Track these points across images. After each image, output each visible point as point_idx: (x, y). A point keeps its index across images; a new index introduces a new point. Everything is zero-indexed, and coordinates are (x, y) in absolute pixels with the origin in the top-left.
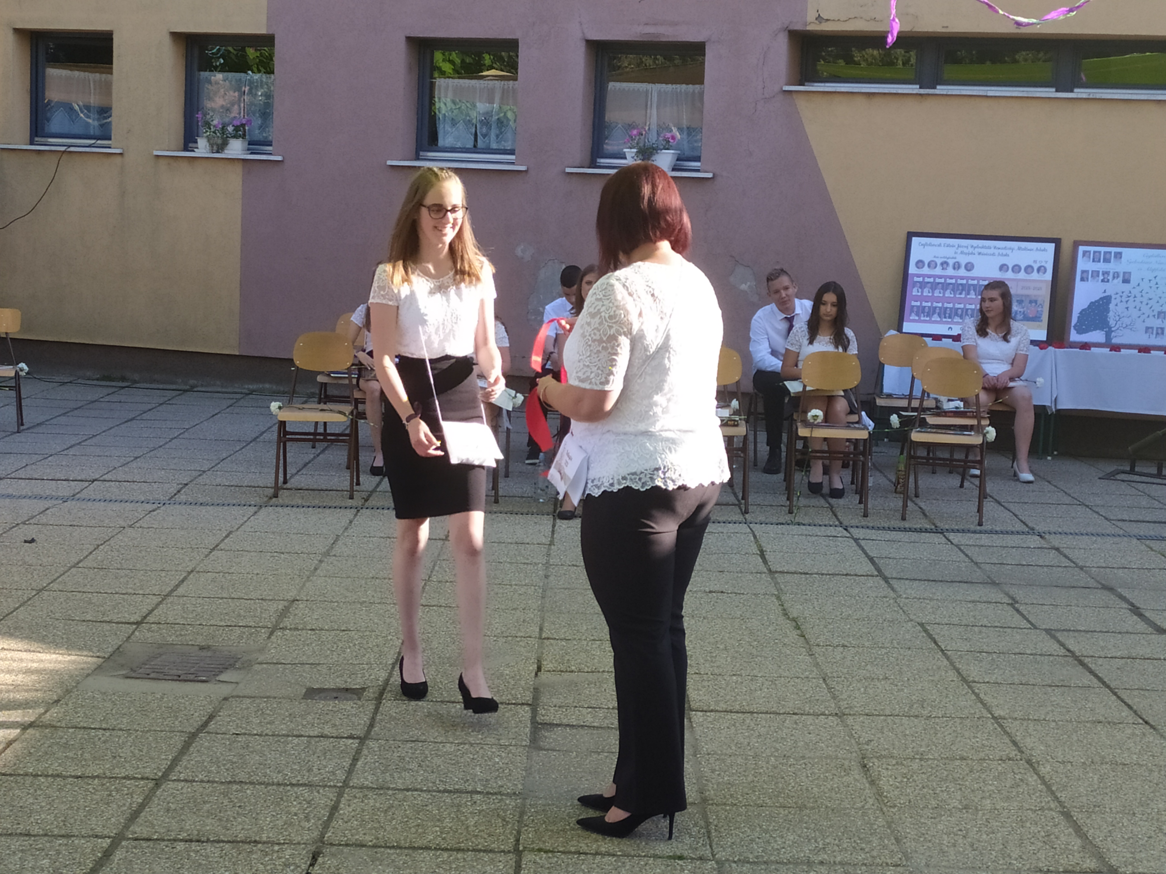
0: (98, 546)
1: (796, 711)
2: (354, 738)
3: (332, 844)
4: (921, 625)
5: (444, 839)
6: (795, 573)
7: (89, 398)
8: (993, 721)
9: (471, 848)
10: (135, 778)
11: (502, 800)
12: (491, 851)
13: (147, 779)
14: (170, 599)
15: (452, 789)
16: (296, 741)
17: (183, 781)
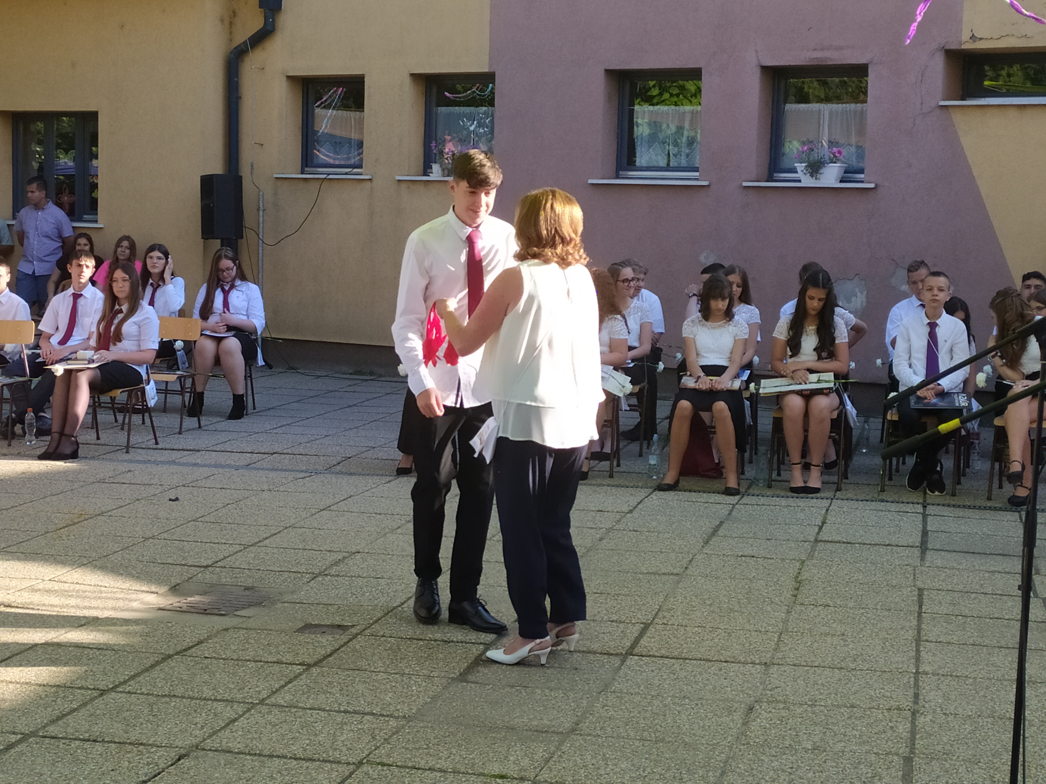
0: (228, 504)
1: (728, 659)
2: (305, 665)
3: (204, 749)
4: (921, 590)
5: (305, 750)
6: (839, 542)
7: (331, 388)
8: (912, 675)
9: (321, 759)
10: (88, 689)
11: (388, 721)
12: (339, 762)
13: (98, 689)
14: (251, 548)
15: (351, 710)
16: (253, 664)
17: (126, 693)
